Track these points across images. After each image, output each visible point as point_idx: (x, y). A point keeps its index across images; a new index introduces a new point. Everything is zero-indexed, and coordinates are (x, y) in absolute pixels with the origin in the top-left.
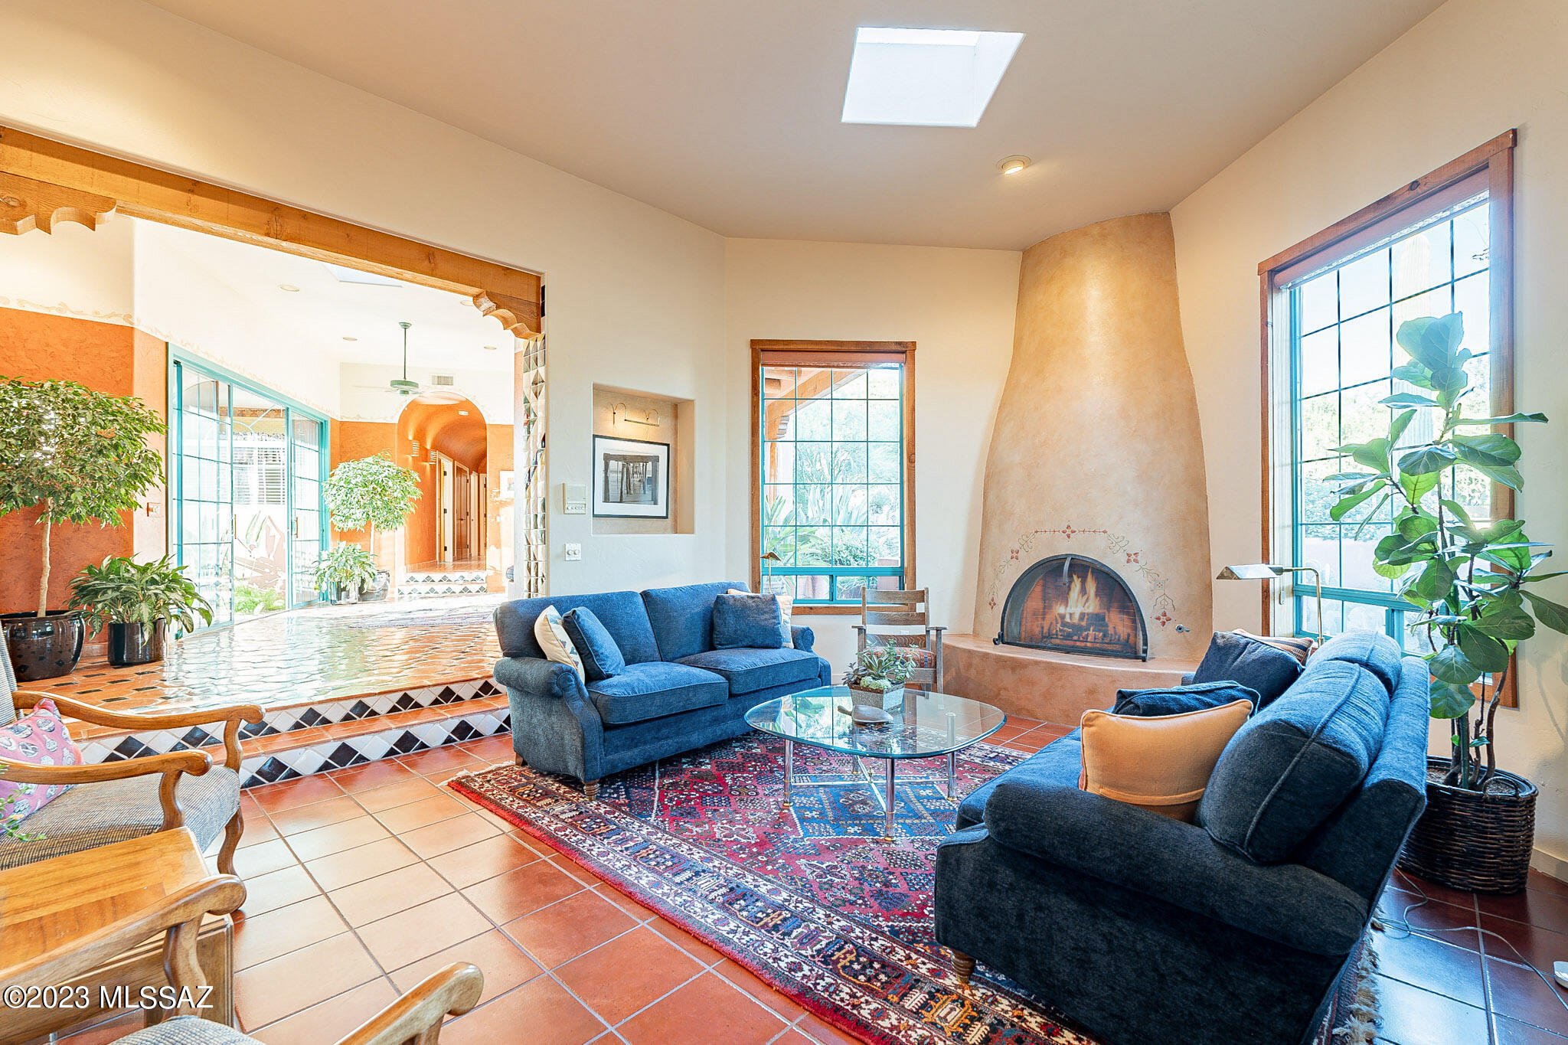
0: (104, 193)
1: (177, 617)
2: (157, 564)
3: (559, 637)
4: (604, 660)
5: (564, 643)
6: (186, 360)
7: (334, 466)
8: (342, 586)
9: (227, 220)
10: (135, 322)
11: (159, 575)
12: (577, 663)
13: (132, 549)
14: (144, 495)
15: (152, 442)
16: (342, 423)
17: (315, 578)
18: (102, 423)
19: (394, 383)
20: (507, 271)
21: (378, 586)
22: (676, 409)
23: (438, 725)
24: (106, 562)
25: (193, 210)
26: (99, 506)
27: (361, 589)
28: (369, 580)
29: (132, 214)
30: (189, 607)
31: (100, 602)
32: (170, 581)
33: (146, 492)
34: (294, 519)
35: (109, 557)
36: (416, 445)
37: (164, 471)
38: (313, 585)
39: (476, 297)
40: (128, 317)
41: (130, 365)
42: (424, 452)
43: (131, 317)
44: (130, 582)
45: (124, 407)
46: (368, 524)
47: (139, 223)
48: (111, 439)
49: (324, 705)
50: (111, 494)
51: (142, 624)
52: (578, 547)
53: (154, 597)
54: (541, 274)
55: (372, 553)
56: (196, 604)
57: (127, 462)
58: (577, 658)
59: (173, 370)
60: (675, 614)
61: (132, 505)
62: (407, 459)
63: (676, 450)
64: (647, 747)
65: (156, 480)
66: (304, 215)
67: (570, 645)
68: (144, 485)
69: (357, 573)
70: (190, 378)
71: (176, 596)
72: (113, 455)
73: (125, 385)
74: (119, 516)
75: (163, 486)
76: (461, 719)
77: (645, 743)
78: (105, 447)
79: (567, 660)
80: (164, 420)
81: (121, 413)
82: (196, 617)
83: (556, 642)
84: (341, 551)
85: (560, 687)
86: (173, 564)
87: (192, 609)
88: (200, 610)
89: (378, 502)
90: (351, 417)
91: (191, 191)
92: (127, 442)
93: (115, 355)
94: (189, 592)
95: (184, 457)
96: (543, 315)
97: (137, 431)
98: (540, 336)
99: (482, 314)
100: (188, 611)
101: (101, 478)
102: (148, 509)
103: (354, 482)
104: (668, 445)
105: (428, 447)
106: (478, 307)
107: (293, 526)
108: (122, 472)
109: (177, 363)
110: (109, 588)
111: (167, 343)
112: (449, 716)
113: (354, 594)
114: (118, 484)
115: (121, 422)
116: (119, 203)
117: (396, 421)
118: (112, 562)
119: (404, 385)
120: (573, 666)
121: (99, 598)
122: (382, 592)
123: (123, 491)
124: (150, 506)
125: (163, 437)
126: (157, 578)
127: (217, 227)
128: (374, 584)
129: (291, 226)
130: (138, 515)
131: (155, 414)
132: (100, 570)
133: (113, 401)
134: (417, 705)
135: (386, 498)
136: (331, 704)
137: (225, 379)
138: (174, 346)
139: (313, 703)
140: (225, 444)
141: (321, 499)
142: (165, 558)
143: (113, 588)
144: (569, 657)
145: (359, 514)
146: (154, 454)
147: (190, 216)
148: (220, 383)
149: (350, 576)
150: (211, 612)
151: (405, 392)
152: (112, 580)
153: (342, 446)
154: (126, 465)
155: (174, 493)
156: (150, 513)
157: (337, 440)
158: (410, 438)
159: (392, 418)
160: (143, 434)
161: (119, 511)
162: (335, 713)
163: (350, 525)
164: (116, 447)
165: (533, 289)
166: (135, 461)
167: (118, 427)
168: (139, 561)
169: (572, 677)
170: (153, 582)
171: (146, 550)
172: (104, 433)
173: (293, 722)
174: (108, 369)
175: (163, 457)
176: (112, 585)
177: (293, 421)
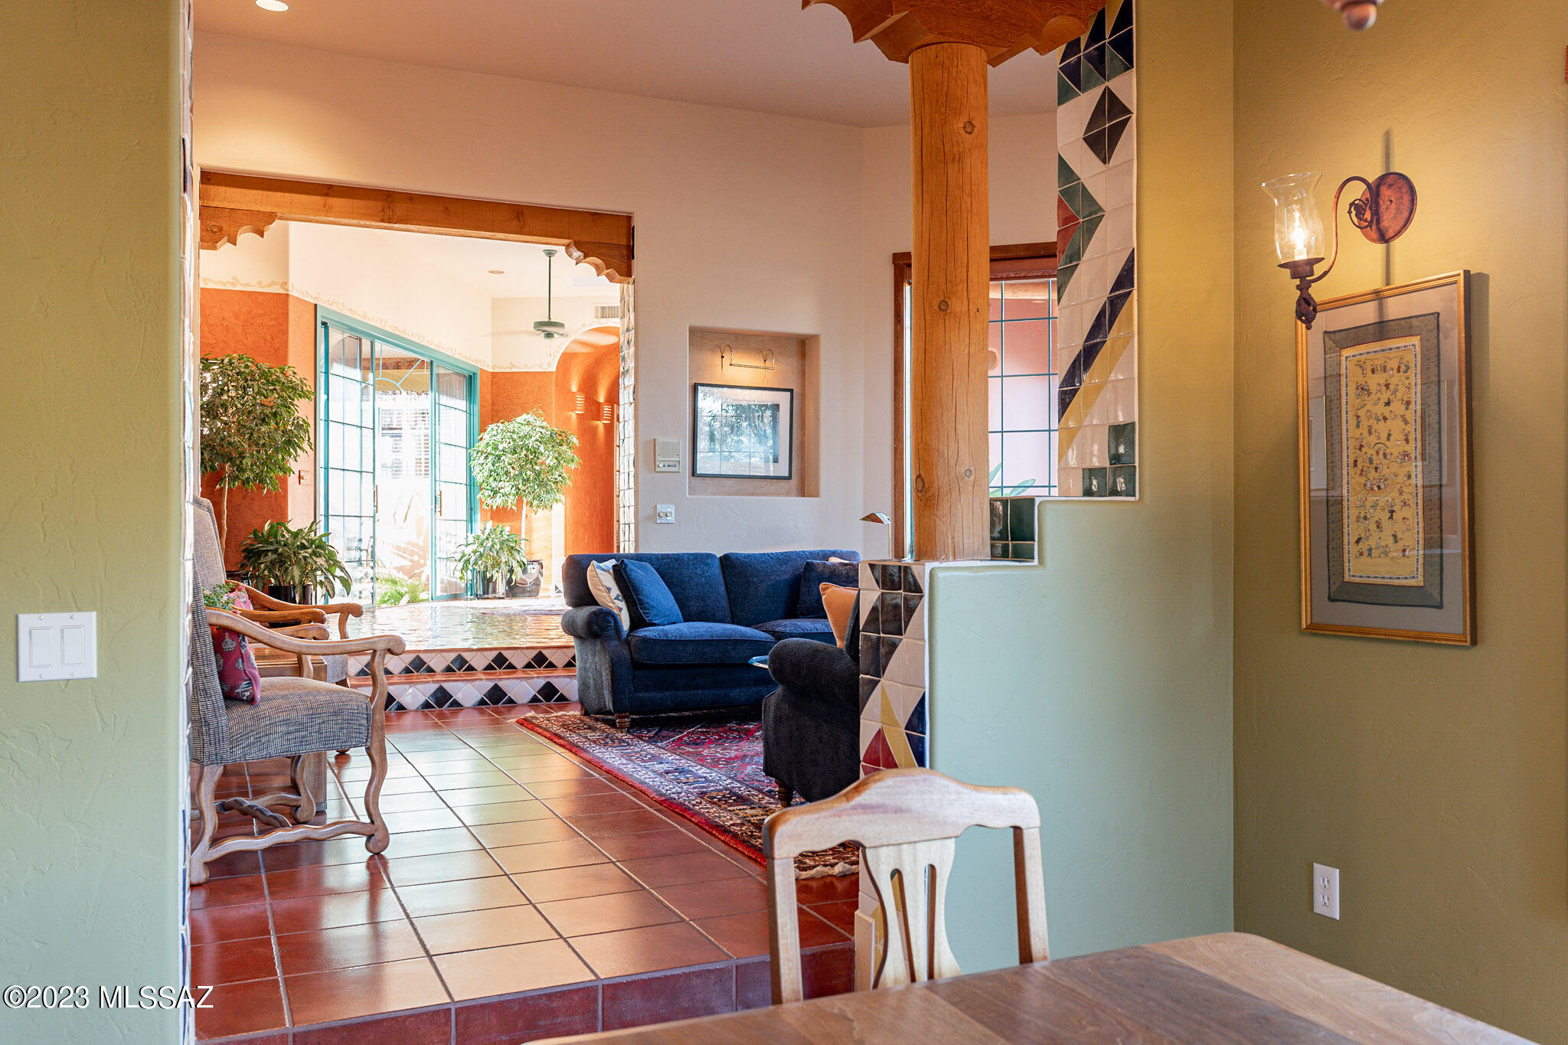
0: (269, 209)
1: (321, 583)
2: (306, 530)
3: (605, 583)
4: (649, 609)
5: (609, 589)
6: (331, 320)
7: (483, 430)
8: (488, 575)
9: (352, 214)
10: (290, 288)
11: (308, 541)
12: (620, 609)
13: (287, 514)
14: (296, 460)
15: (302, 408)
16: (494, 374)
17: (460, 565)
18: (265, 393)
19: (539, 325)
20: (596, 216)
21: (529, 580)
22: (803, 347)
23: (524, 683)
24: (267, 527)
25: (327, 210)
26: (262, 472)
27: (509, 582)
28: (518, 570)
29: (287, 219)
30: (332, 574)
31: (262, 563)
32: (317, 547)
33: (298, 458)
34: (438, 493)
35: (269, 521)
36: (580, 400)
37: (312, 437)
38: (458, 574)
39: (568, 246)
40: (285, 284)
41: (285, 333)
42: (594, 408)
43: (286, 283)
44: (285, 545)
45: (281, 376)
46: (520, 502)
47: (292, 223)
48: (272, 408)
49: (429, 654)
50: (271, 460)
51: (294, 587)
52: (671, 509)
53: (303, 561)
54: (631, 213)
55: (523, 536)
56: (338, 572)
57: (283, 429)
58: (622, 604)
59: (321, 330)
60: (755, 579)
61: (286, 471)
62: (570, 417)
63: (803, 396)
64: (681, 693)
65: (305, 446)
66: (411, 197)
67: (615, 591)
68: (296, 452)
69: (504, 560)
70: (335, 337)
71: (321, 561)
72: (273, 423)
73: (280, 353)
74: (277, 482)
75: (311, 453)
76: (548, 680)
77: (677, 689)
78: (267, 416)
79: (611, 605)
80: (313, 388)
81: (279, 382)
82: (338, 585)
83: (602, 588)
84: (487, 532)
85: (599, 627)
86: (321, 531)
87: (334, 577)
88: (340, 578)
89: (529, 473)
90: (504, 367)
91: (327, 195)
92: (283, 409)
93: (274, 323)
94: (332, 561)
95: (330, 423)
96: (633, 258)
97: (290, 397)
98: (631, 280)
99: (575, 262)
100: (331, 577)
101: (264, 445)
102: (300, 477)
103: (501, 447)
104: (791, 391)
105: (601, 400)
106: (570, 256)
107: (437, 501)
108: (280, 439)
109: (324, 324)
110: (269, 551)
111: (316, 305)
112: (536, 676)
113: (501, 588)
114: (277, 450)
115: (279, 391)
116: (279, 215)
117: (554, 369)
118: (272, 527)
119: (547, 327)
120: (616, 612)
121: (262, 559)
122: (534, 587)
123: (280, 457)
124: (302, 474)
125: (313, 403)
126: (306, 544)
127: (346, 221)
128: (524, 577)
129: (400, 209)
130: (292, 480)
131: (305, 381)
132: (262, 534)
133: (273, 370)
134: (511, 666)
135: (537, 468)
136: (434, 654)
137: (368, 335)
138: (322, 307)
139: (419, 651)
140: (368, 406)
141: (469, 470)
142: (312, 524)
143: (272, 550)
144: (613, 603)
145: (507, 487)
146: (304, 421)
147: (326, 216)
148: (363, 340)
149: (497, 564)
150: (350, 581)
151: (549, 335)
152: (271, 543)
153: (493, 404)
154: (283, 432)
155: (321, 463)
156: (302, 481)
157: (489, 397)
158: (574, 389)
159: (549, 364)
160: (296, 402)
161: (276, 476)
162: (438, 664)
163: (498, 501)
164: (275, 415)
165: (624, 231)
166: (289, 428)
167: (277, 396)
168: (293, 527)
169: (611, 620)
170: (303, 547)
171: (298, 518)
172: (266, 402)
173: (403, 666)
174: (268, 338)
175: (312, 423)
176: (271, 548)
177: (438, 374)
